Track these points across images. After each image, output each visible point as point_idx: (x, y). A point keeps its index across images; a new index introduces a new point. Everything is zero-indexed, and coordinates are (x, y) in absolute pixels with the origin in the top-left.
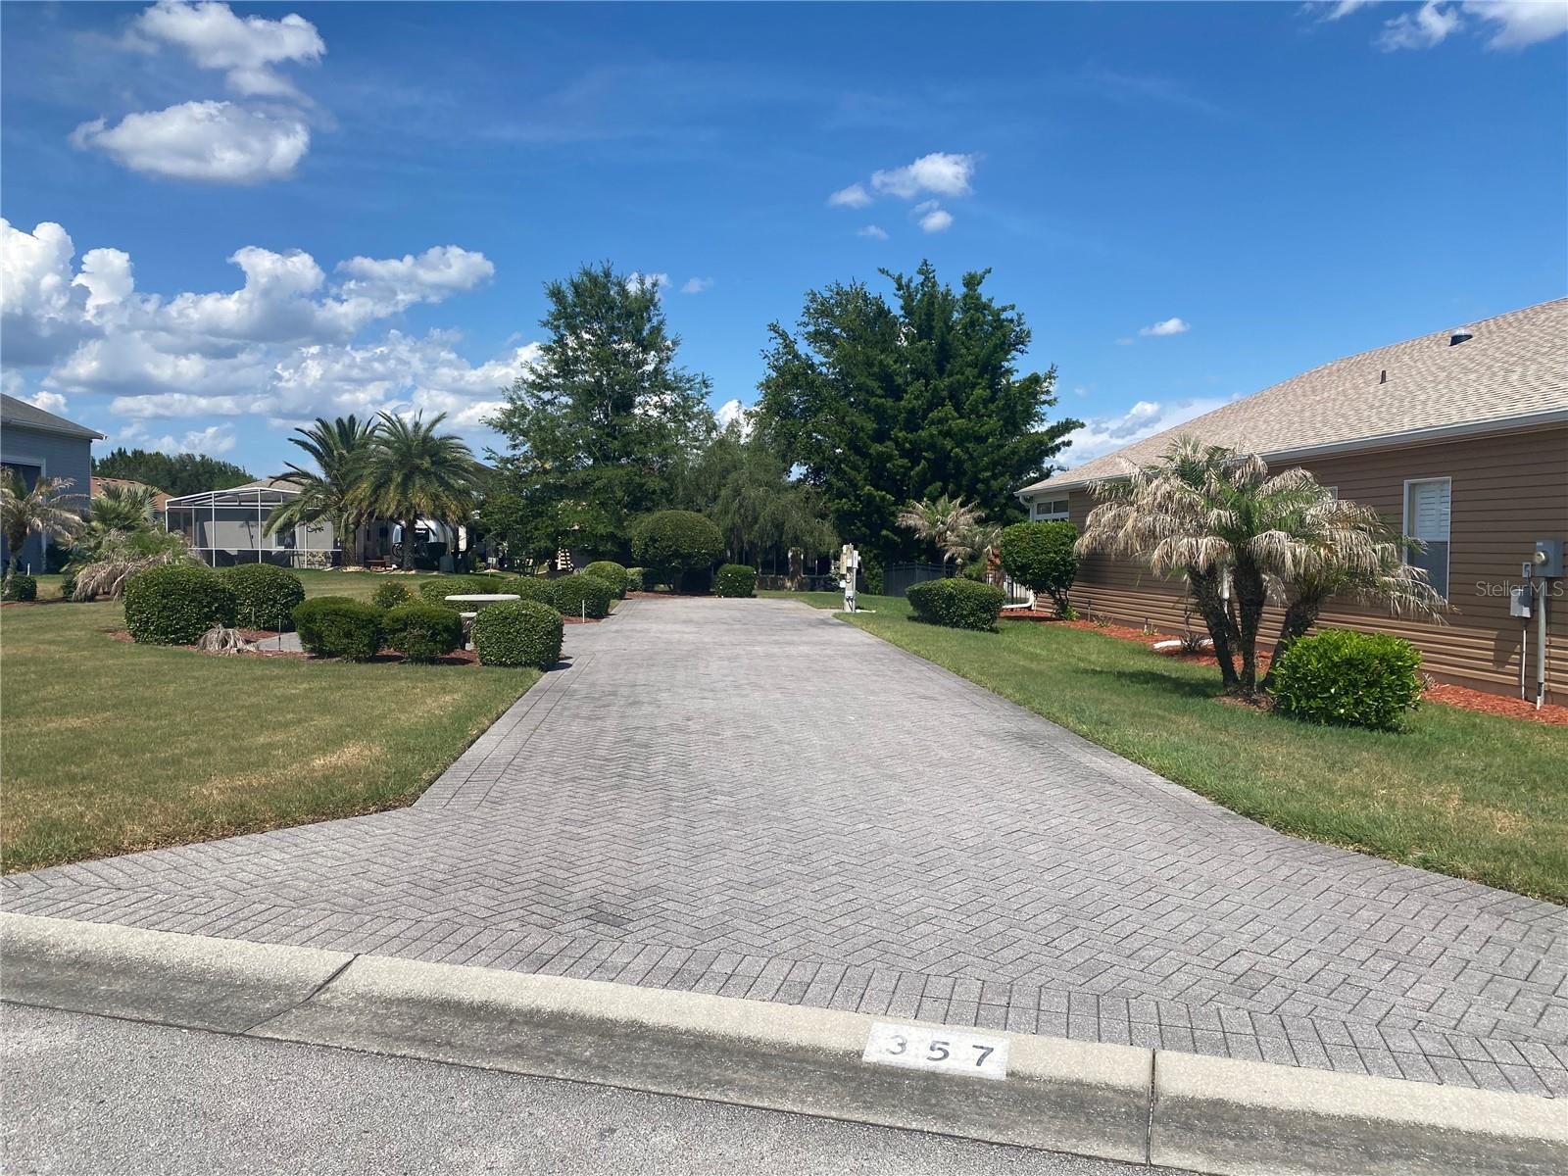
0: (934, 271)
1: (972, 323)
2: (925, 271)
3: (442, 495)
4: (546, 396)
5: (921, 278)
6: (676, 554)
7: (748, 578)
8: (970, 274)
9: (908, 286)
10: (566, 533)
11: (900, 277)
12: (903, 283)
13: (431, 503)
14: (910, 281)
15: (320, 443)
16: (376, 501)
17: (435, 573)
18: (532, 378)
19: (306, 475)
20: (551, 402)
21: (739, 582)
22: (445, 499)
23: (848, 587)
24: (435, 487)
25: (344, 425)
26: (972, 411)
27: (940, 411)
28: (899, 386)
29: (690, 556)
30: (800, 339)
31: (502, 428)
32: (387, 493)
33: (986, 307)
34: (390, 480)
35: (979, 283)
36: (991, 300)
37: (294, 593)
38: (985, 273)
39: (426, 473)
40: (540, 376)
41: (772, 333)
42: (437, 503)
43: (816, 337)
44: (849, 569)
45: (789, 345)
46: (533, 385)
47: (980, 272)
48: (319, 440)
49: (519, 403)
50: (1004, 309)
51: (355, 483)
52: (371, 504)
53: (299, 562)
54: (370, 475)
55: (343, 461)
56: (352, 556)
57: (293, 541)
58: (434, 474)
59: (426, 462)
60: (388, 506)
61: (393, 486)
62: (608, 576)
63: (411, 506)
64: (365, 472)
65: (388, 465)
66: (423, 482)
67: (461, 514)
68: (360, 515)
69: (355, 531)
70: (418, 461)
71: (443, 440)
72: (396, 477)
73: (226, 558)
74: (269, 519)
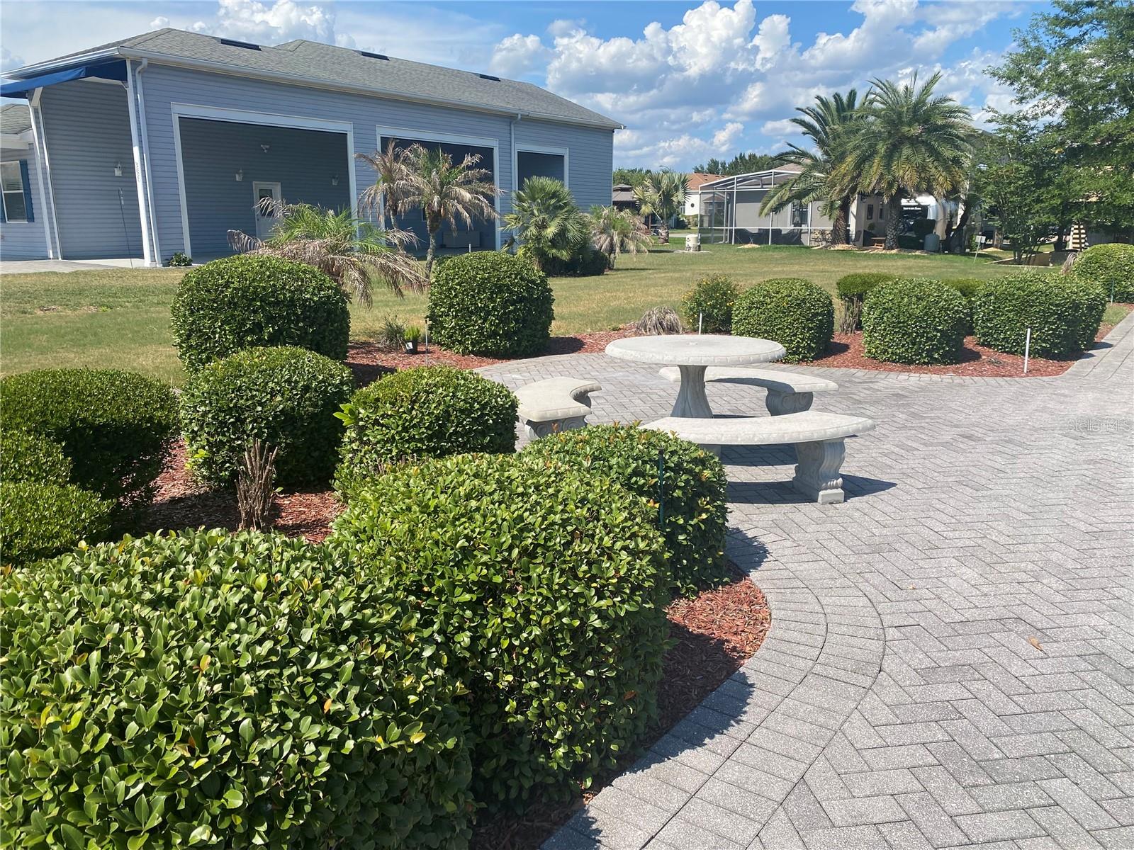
3: (931, 166)
4: (1073, 32)
10: (1078, 206)
13: (915, 175)
15: (818, 120)
16: (859, 175)
17: (918, 253)
18: (1055, 11)
19: (804, 154)
20: (1079, 40)
22: (933, 170)
24: (922, 156)
25: (842, 103)
31: (1009, 78)
32: (871, 167)
34: (875, 152)
39: (914, 142)
40: (1066, 8)
42: (923, 175)
46: (1057, 21)
48: (817, 117)
49: (1033, 44)
51: (841, 158)
52: (853, 179)
53: (806, 240)
54: (856, 148)
55: (837, 136)
56: (842, 234)
57: (801, 219)
58: (923, 142)
59: (916, 130)
60: (870, 180)
61: (877, 159)
62: (1119, 268)
63: (895, 180)
64: (850, 146)
65: (876, 136)
66: (910, 152)
67: (950, 187)
68: (842, 190)
69: (845, 208)
70: (906, 129)
71: (935, 105)
72: (882, 148)
73: (743, 236)
74: (765, 199)
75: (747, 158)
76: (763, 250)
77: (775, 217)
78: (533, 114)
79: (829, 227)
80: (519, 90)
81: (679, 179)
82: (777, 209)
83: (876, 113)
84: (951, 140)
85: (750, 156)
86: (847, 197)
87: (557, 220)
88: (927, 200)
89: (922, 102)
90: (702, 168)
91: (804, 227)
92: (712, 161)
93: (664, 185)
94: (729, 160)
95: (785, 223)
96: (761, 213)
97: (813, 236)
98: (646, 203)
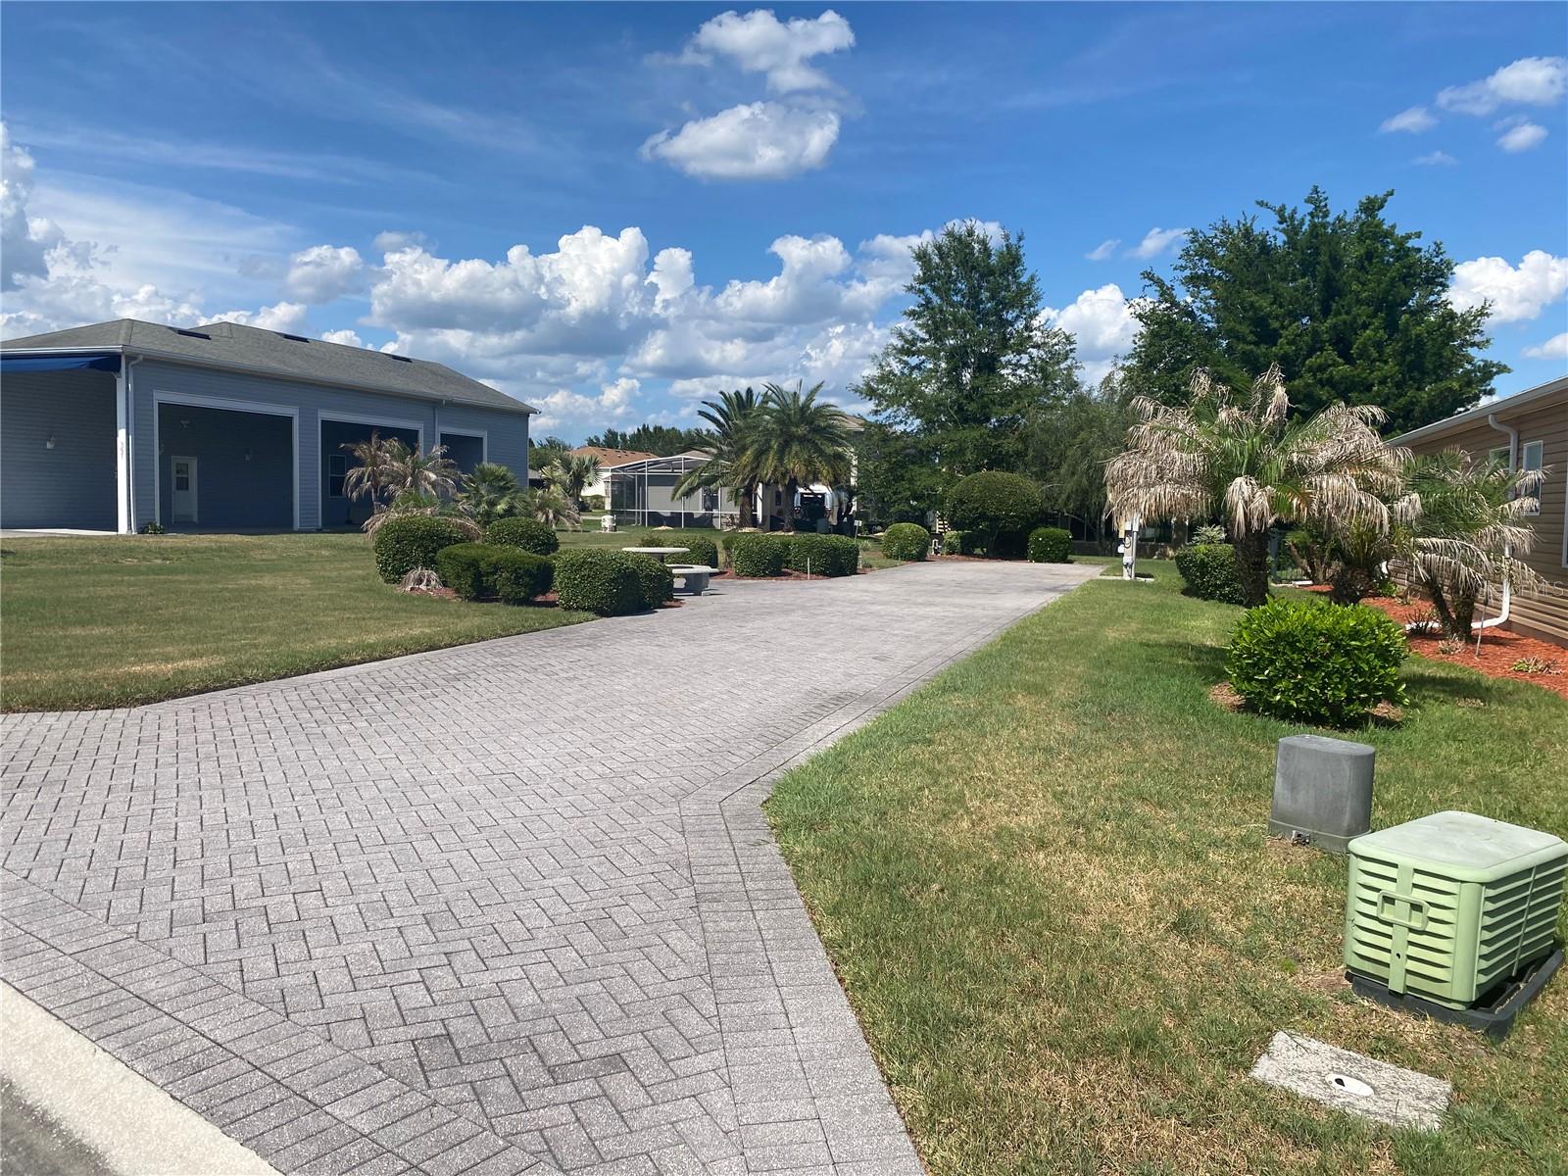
0: (1326, 199)
1: (1369, 256)
2: (1317, 201)
3: (816, 461)
4: (914, 361)
5: (1311, 207)
6: (983, 517)
7: (1061, 542)
8: (1368, 198)
9: (1292, 218)
11: (1283, 208)
12: (1286, 215)
13: (803, 468)
14: (1294, 211)
15: (722, 415)
16: (758, 466)
18: (899, 343)
20: (918, 367)
21: (1051, 546)
22: (818, 464)
23: (1127, 552)
24: (808, 452)
25: (742, 400)
26: (1360, 356)
27: (1318, 357)
28: (1275, 330)
29: (997, 519)
30: (1177, 285)
32: (767, 459)
33: (1389, 234)
34: (769, 447)
35: (1381, 207)
36: (1393, 227)
37: (544, 544)
38: (1387, 195)
39: (802, 440)
40: (906, 341)
41: (1147, 282)
42: (810, 468)
43: (1194, 281)
44: (1128, 533)
45: (1166, 294)
46: (901, 350)
47: (1381, 195)
48: (720, 412)
49: (888, 369)
50: (1408, 237)
51: (744, 449)
52: (753, 470)
53: (717, 523)
54: (753, 442)
55: (738, 430)
56: (748, 517)
57: (712, 503)
58: (809, 441)
59: (801, 430)
60: (767, 470)
61: (772, 453)
62: (906, 538)
63: (787, 471)
64: (748, 441)
65: (768, 433)
66: (798, 448)
67: (832, 479)
68: (744, 480)
69: (750, 493)
70: (794, 429)
71: (819, 409)
72: (775, 445)
73: (656, 519)
74: (677, 484)
75: (651, 430)
76: (677, 532)
77: (687, 501)
78: (456, 400)
79: (737, 512)
80: (433, 373)
81: (590, 460)
82: (688, 494)
83: (770, 412)
84: (834, 439)
85: (655, 428)
86: (750, 484)
87: (506, 499)
88: (819, 488)
89: (806, 406)
90: (598, 439)
91: (715, 511)
92: (610, 431)
93: (574, 465)
94: (630, 430)
95: (696, 506)
96: (673, 499)
97: (724, 520)
98: (554, 483)
